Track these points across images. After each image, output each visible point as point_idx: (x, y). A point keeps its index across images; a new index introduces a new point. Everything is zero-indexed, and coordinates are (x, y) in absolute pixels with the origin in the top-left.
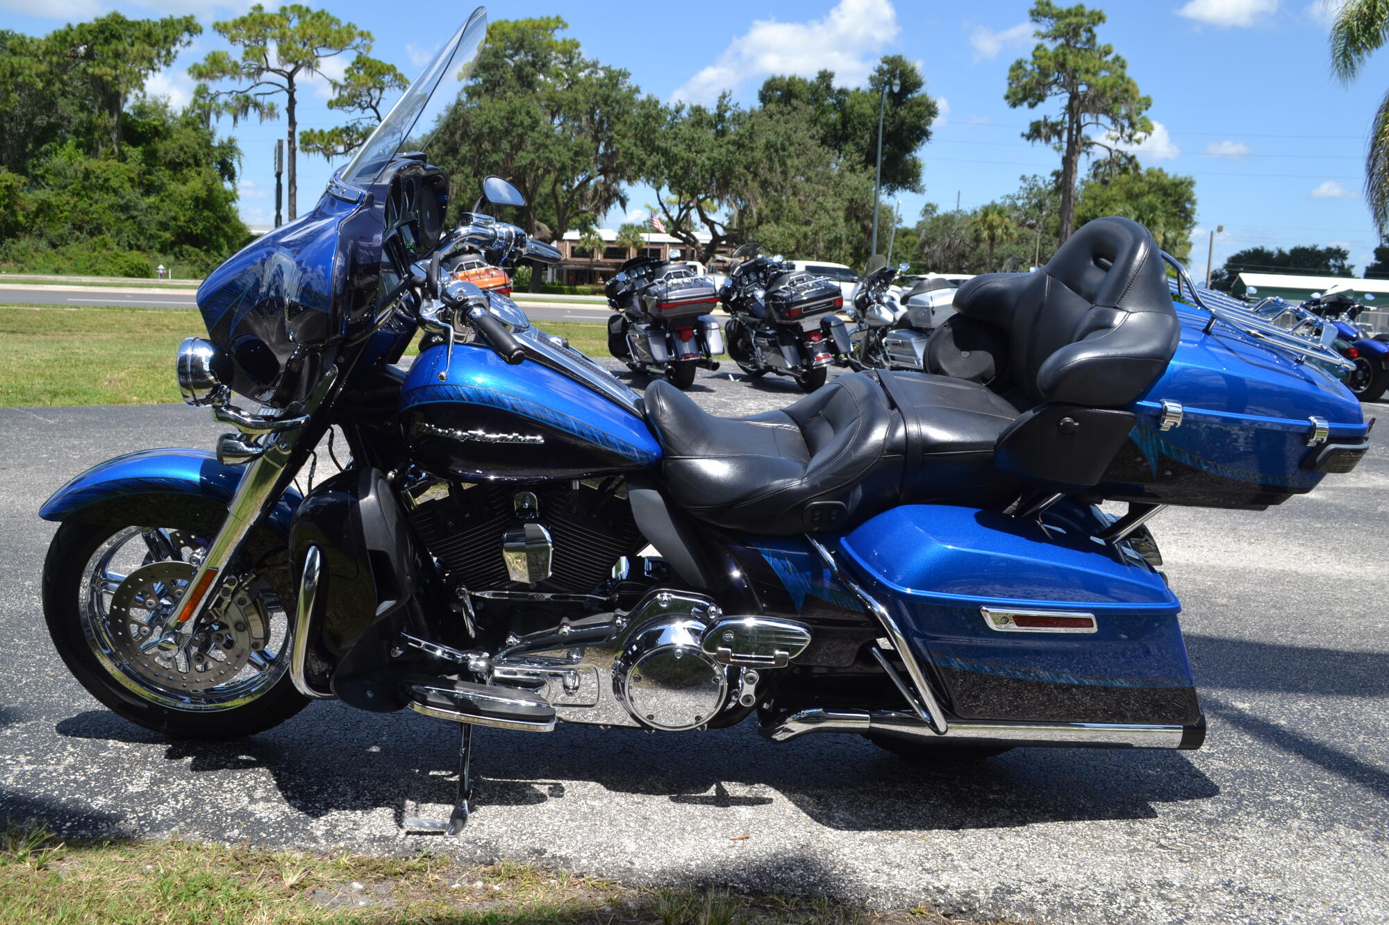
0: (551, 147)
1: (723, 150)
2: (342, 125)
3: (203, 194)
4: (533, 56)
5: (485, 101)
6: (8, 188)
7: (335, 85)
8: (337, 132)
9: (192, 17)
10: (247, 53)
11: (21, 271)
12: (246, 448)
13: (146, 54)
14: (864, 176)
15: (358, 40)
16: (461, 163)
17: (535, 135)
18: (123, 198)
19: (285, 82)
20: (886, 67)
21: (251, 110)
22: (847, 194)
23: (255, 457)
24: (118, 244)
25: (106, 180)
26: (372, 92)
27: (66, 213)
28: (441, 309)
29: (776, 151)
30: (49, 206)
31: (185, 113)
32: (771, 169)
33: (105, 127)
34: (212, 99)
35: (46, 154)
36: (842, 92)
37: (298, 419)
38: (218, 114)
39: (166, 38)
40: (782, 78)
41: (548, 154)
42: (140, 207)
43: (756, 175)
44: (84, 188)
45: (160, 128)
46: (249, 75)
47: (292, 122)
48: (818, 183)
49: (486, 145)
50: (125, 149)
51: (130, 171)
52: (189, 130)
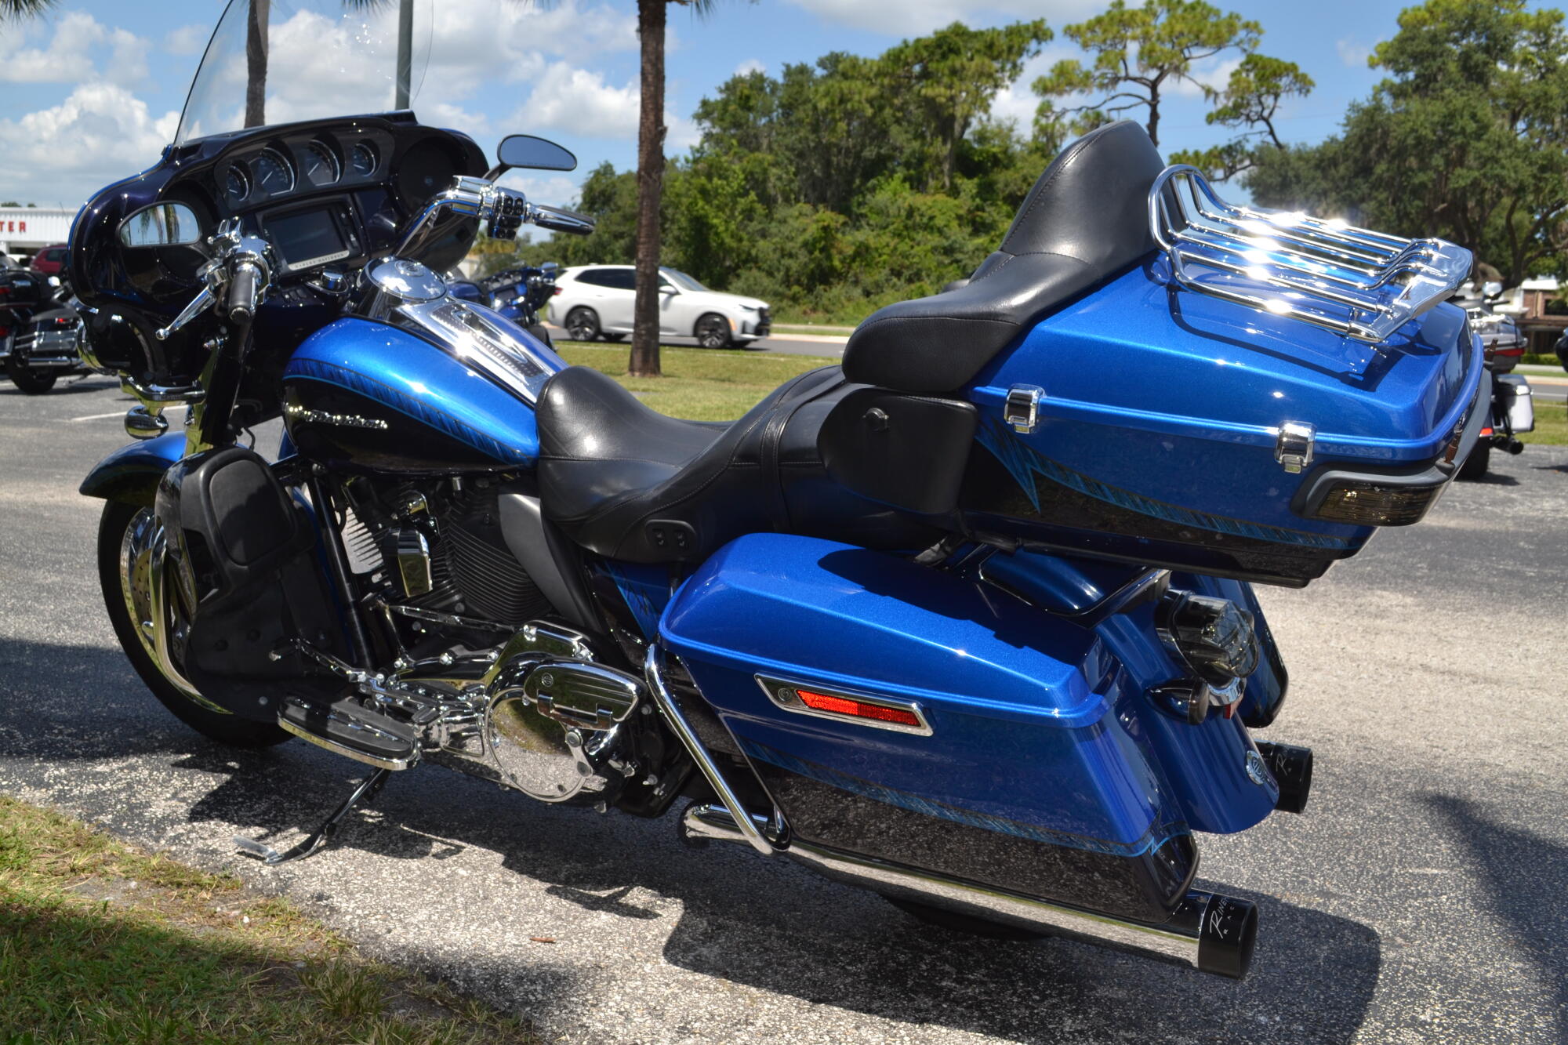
0: (1504, 161)
2: (1222, 143)
4: (1487, 38)
5: (1414, 104)
6: (825, 229)
8: (1216, 153)
9: (1042, 21)
10: (1100, 60)
11: (829, 322)
13: (986, 70)
15: (1242, 34)
16: (1374, 187)
17: (1481, 145)
18: (947, 238)
19: (1146, 92)
25: (932, 218)
26: (1263, 99)
27: (884, 257)
30: (867, 248)
33: (937, 157)
34: (1057, 118)
35: (873, 190)
38: (1063, 136)
39: (1010, 49)
41: (1498, 171)
42: (965, 249)
44: (906, 227)
45: (1000, 156)
46: (1102, 86)
49: (1413, 162)
50: (958, 181)
51: (959, 207)
52: (1036, 157)
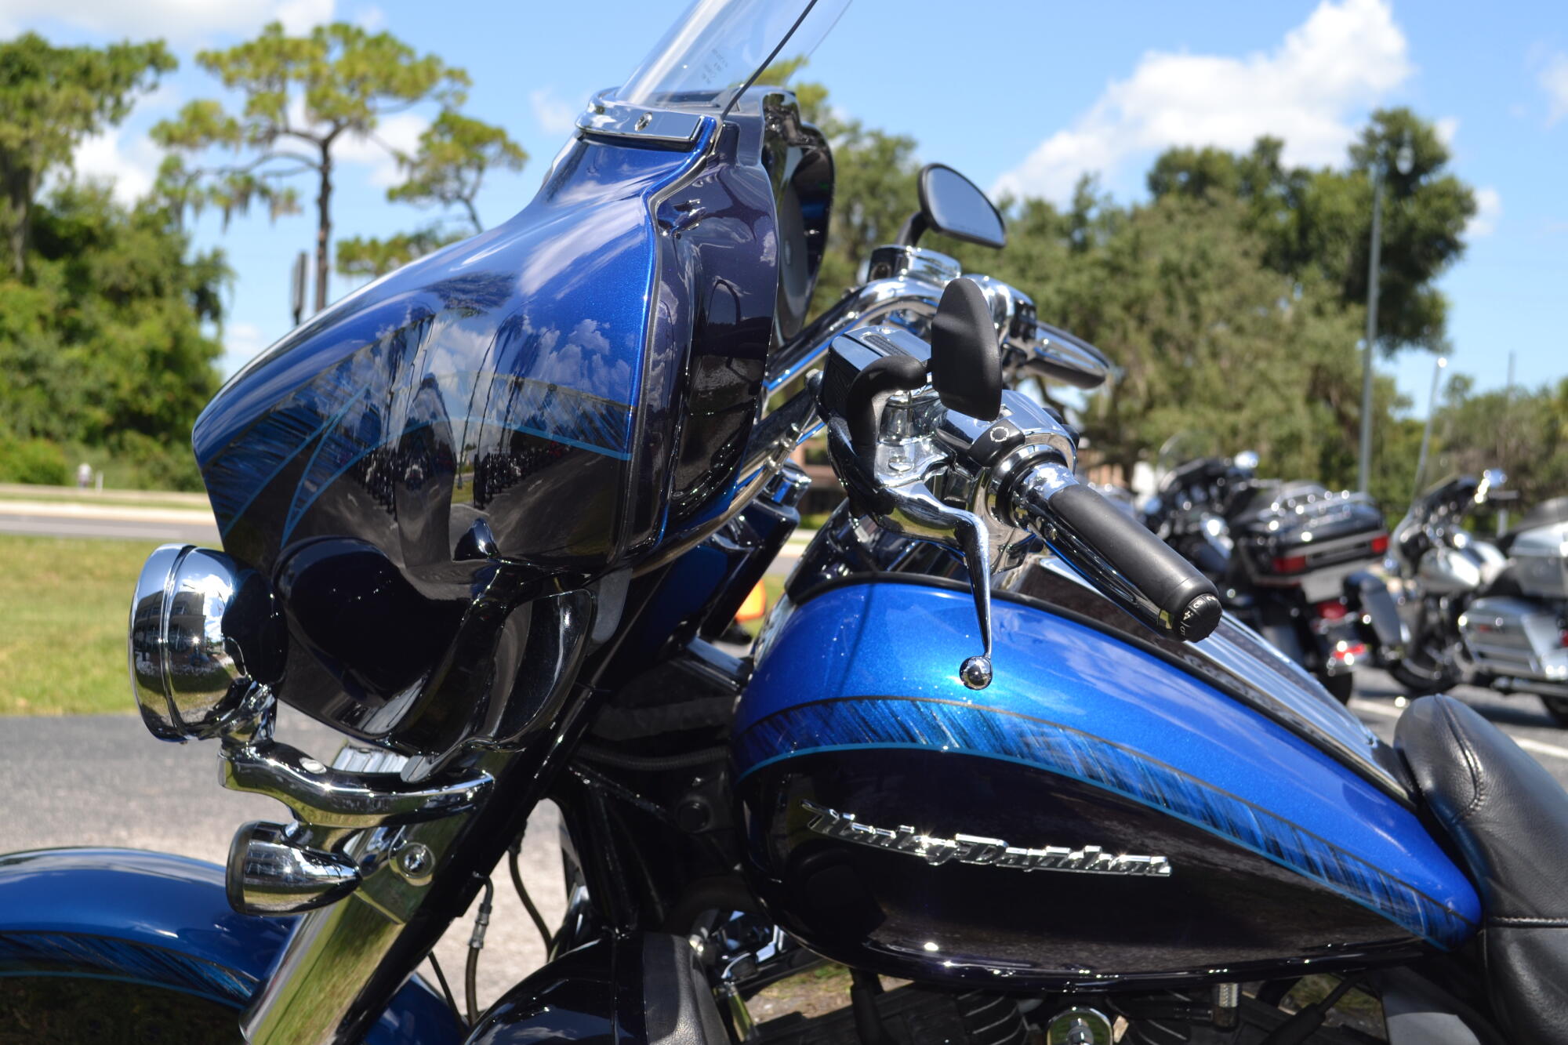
1: (1085, 278)
2: (410, 230)
3: (164, 344)
7: (401, 159)
8: (401, 242)
9: (161, 42)
10: (252, 105)
12: (307, 867)
13: (80, 104)
14: (1340, 324)
15: (443, 84)
18: (25, 348)
19: (315, 154)
20: (1379, 129)
21: (255, 201)
22: (1311, 356)
23: (331, 894)
24: (14, 427)
26: (463, 173)
28: (934, 467)
29: (1181, 278)
31: (141, 207)
32: (1171, 311)
34: (189, 181)
36: (1300, 175)
37: (459, 788)
38: (198, 207)
39: (115, 78)
40: (1189, 152)
42: (54, 365)
43: (1142, 320)
46: (254, 141)
47: (325, 223)
48: (1257, 334)
50: (35, 264)
51: (41, 302)
52: (146, 236)
